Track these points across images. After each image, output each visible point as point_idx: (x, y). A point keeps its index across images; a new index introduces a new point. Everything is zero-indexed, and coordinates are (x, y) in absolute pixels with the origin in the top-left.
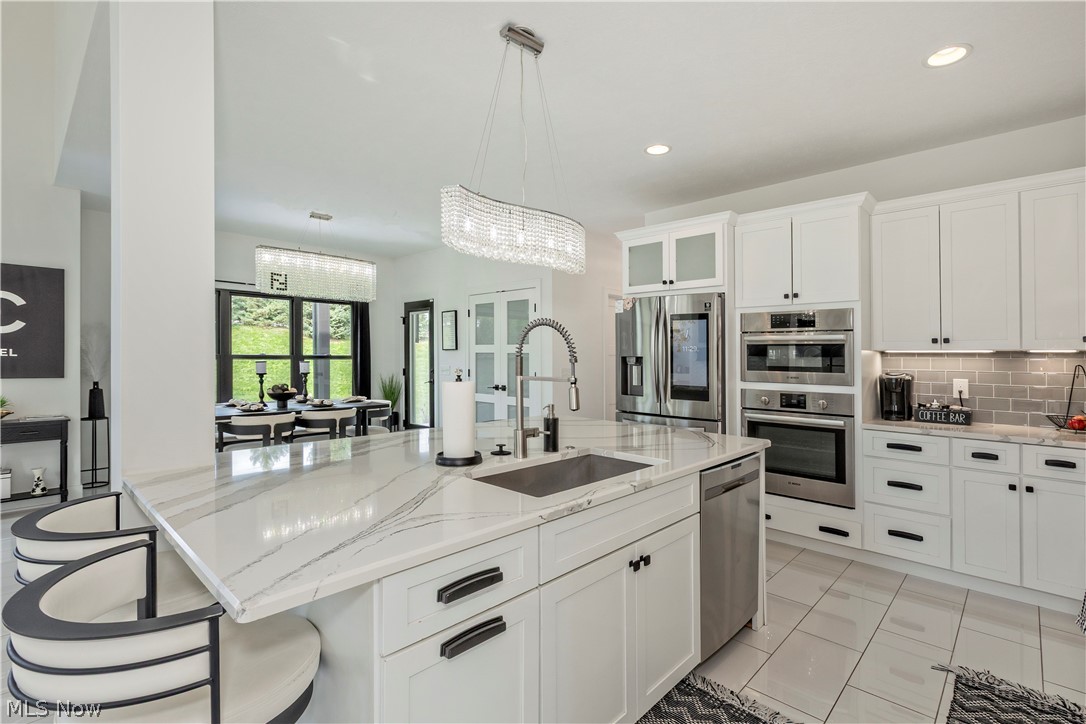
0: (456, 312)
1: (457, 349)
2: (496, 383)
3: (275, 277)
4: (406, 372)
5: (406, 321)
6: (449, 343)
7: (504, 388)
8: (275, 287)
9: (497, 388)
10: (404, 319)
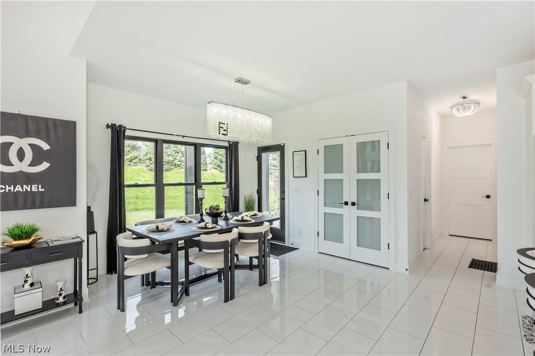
0: (306, 151)
1: (306, 176)
2: (345, 200)
3: (221, 125)
4: (259, 192)
5: (259, 159)
6: (300, 172)
7: (353, 204)
8: (221, 133)
9: (346, 203)
10: (257, 157)
